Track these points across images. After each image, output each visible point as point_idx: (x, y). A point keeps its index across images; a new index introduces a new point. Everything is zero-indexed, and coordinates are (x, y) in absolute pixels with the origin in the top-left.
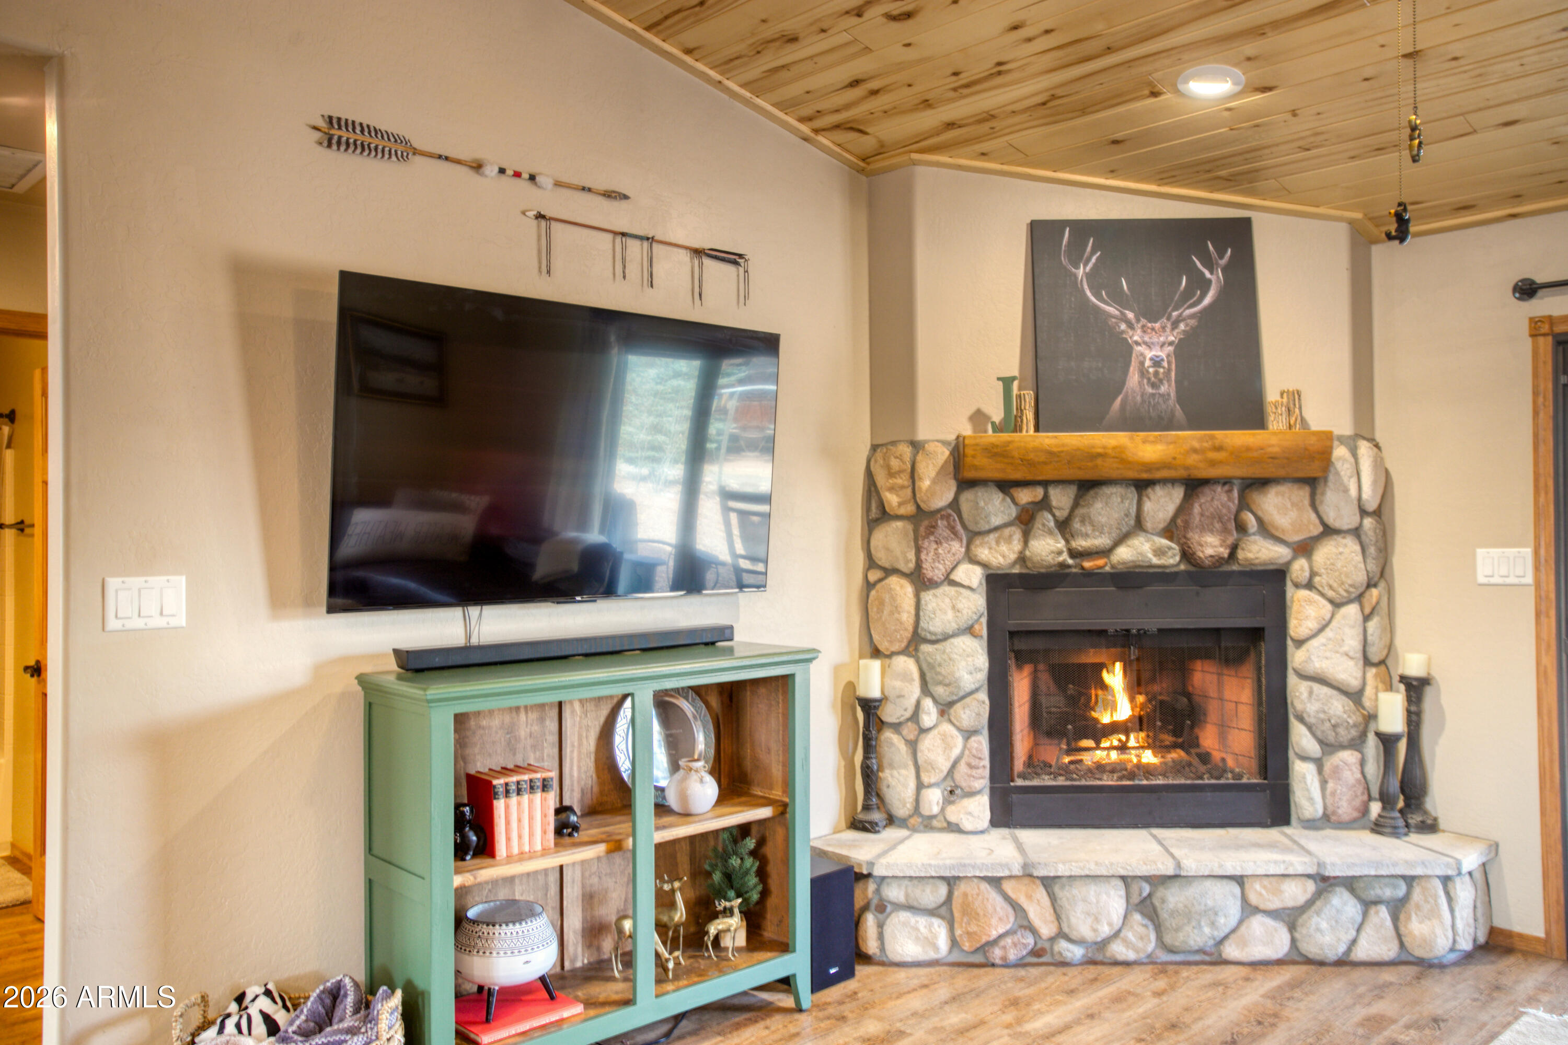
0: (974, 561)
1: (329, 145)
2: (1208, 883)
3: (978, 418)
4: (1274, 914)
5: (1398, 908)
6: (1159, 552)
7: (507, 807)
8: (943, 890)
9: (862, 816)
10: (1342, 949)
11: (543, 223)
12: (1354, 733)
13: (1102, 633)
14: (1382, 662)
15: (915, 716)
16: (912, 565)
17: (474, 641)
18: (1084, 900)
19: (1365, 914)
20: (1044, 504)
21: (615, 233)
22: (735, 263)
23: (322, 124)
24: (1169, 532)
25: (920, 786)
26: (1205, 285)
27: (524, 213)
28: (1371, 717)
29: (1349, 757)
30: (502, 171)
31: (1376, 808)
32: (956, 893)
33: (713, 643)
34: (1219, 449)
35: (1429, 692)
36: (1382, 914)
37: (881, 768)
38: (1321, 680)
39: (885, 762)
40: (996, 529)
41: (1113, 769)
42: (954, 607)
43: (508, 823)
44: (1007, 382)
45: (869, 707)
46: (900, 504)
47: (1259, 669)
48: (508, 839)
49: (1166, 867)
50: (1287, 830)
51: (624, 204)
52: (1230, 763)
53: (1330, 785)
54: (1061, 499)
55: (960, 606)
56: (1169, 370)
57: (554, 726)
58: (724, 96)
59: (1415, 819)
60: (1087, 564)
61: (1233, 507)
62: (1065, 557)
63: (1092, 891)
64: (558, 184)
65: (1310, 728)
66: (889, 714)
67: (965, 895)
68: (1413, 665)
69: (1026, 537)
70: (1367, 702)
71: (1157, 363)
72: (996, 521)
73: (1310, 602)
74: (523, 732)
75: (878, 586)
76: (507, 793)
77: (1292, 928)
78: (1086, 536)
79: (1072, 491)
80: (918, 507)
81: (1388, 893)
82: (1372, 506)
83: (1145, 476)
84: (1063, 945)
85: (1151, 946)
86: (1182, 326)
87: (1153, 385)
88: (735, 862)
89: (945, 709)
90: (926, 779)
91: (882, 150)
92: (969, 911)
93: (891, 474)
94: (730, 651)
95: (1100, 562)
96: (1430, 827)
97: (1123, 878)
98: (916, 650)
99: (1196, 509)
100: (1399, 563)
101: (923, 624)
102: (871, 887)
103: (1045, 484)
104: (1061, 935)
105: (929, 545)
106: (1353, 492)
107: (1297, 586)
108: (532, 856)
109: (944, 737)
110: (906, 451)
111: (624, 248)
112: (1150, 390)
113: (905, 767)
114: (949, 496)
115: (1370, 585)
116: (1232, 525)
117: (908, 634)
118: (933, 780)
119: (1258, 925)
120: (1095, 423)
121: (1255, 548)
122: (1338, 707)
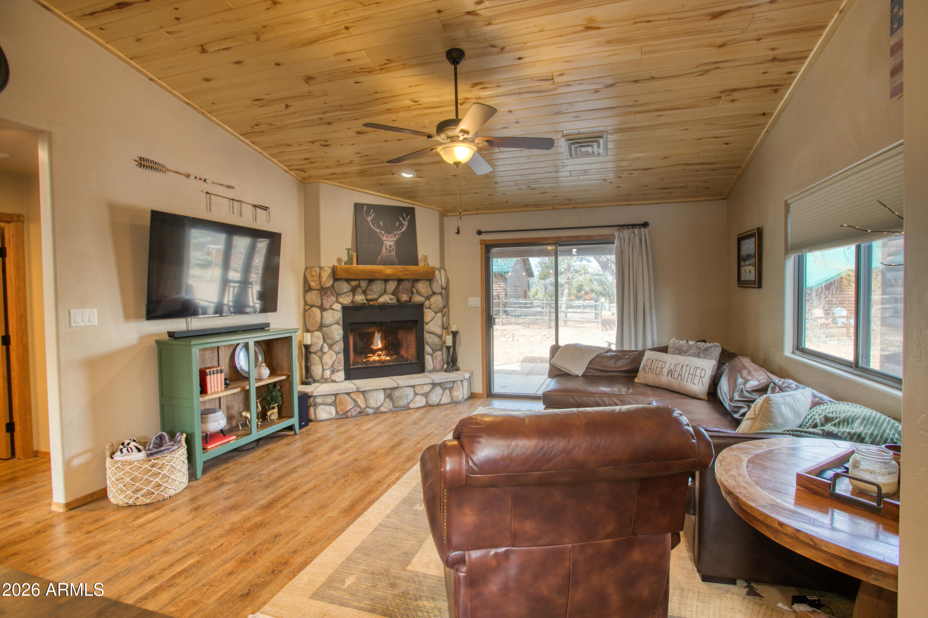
0: (338, 302)
1: (141, 167)
2: (406, 388)
3: (339, 260)
4: (422, 395)
5: (451, 389)
6: (391, 299)
7: (210, 378)
8: (333, 398)
9: (306, 380)
10: (438, 401)
11: (208, 195)
12: (440, 347)
13: (375, 323)
14: (447, 328)
15: (321, 349)
16: (320, 304)
17: (190, 329)
18: (373, 396)
19: (443, 392)
20: (359, 286)
21: (230, 199)
22: (266, 210)
23: (137, 159)
24: (393, 294)
25: (323, 370)
26: (403, 225)
27: (202, 191)
28: (445, 342)
29: (439, 353)
30: (196, 178)
31: (445, 366)
32: (337, 398)
33: (264, 328)
34: (407, 271)
35: (458, 335)
36: (447, 391)
37: (311, 366)
38: (432, 333)
39: (312, 364)
40: (345, 293)
41: (378, 361)
42: (333, 316)
43: (211, 383)
44: (348, 250)
45: (307, 347)
46: (316, 286)
47: (416, 331)
48: (211, 388)
49: (395, 385)
50: (424, 374)
51: (232, 190)
52: (409, 357)
53: (435, 361)
54: (364, 284)
55: (334, 316)
56: (393, 249)
57: (216, 355)
58: (262, 157)
59: (454, 368)
60: (371, 303)
61: (410, 286)
62: (365, 301)
63: (375, 394)
64: (213, 183)
65: (430, 346)
66: (312, 349)
67: (340, 398)
68: (454, 328)
69: (354, 296)
70: (443, 339)
71: (390, 246)
72: (345, 291)
73: (430, 312)
74: (207, 357)
75: (309, 311)
76: (210, 374)
77: (426, 398)
78: (371, 295)
79: (367, 282)
80: (321, 287)
81: (448, 386)
82: (444, 287)
83: (387, 278)
84: (368, 409)
85: (391, 407)
86: (397, 236)
87: (389, 253)
88: (274, 393)
89: (330, 347)
90: (325, 368)
91: (310, 177)
92: (341, 403)
93: (313, 276)
94: (269, 330)
95: (375, 302)
96: (458, 370)
97: (384, 389)
98: (321, 329)
99: (401, 287)
100: (451, 301)
101: (324, 321)
102: (312, 399)
103: (359, 280)
104: (367, 407)
105: (325, 298)
106: (440, 283)
107: (426, 308)
108: (218, 392)
109: (330, 355)
110: (318, 270)
111: (233, 204)
112: (388, 254)
113: (318, 364)
114: (331, 283)
115: (444, 307)
116: (410, 292)
117: (319, 325)
118: (327, 368)
119: (418, 398)
120: (374, 263)
121: (416, 298)
122: (436, 340)
